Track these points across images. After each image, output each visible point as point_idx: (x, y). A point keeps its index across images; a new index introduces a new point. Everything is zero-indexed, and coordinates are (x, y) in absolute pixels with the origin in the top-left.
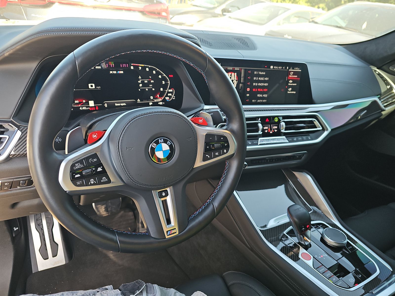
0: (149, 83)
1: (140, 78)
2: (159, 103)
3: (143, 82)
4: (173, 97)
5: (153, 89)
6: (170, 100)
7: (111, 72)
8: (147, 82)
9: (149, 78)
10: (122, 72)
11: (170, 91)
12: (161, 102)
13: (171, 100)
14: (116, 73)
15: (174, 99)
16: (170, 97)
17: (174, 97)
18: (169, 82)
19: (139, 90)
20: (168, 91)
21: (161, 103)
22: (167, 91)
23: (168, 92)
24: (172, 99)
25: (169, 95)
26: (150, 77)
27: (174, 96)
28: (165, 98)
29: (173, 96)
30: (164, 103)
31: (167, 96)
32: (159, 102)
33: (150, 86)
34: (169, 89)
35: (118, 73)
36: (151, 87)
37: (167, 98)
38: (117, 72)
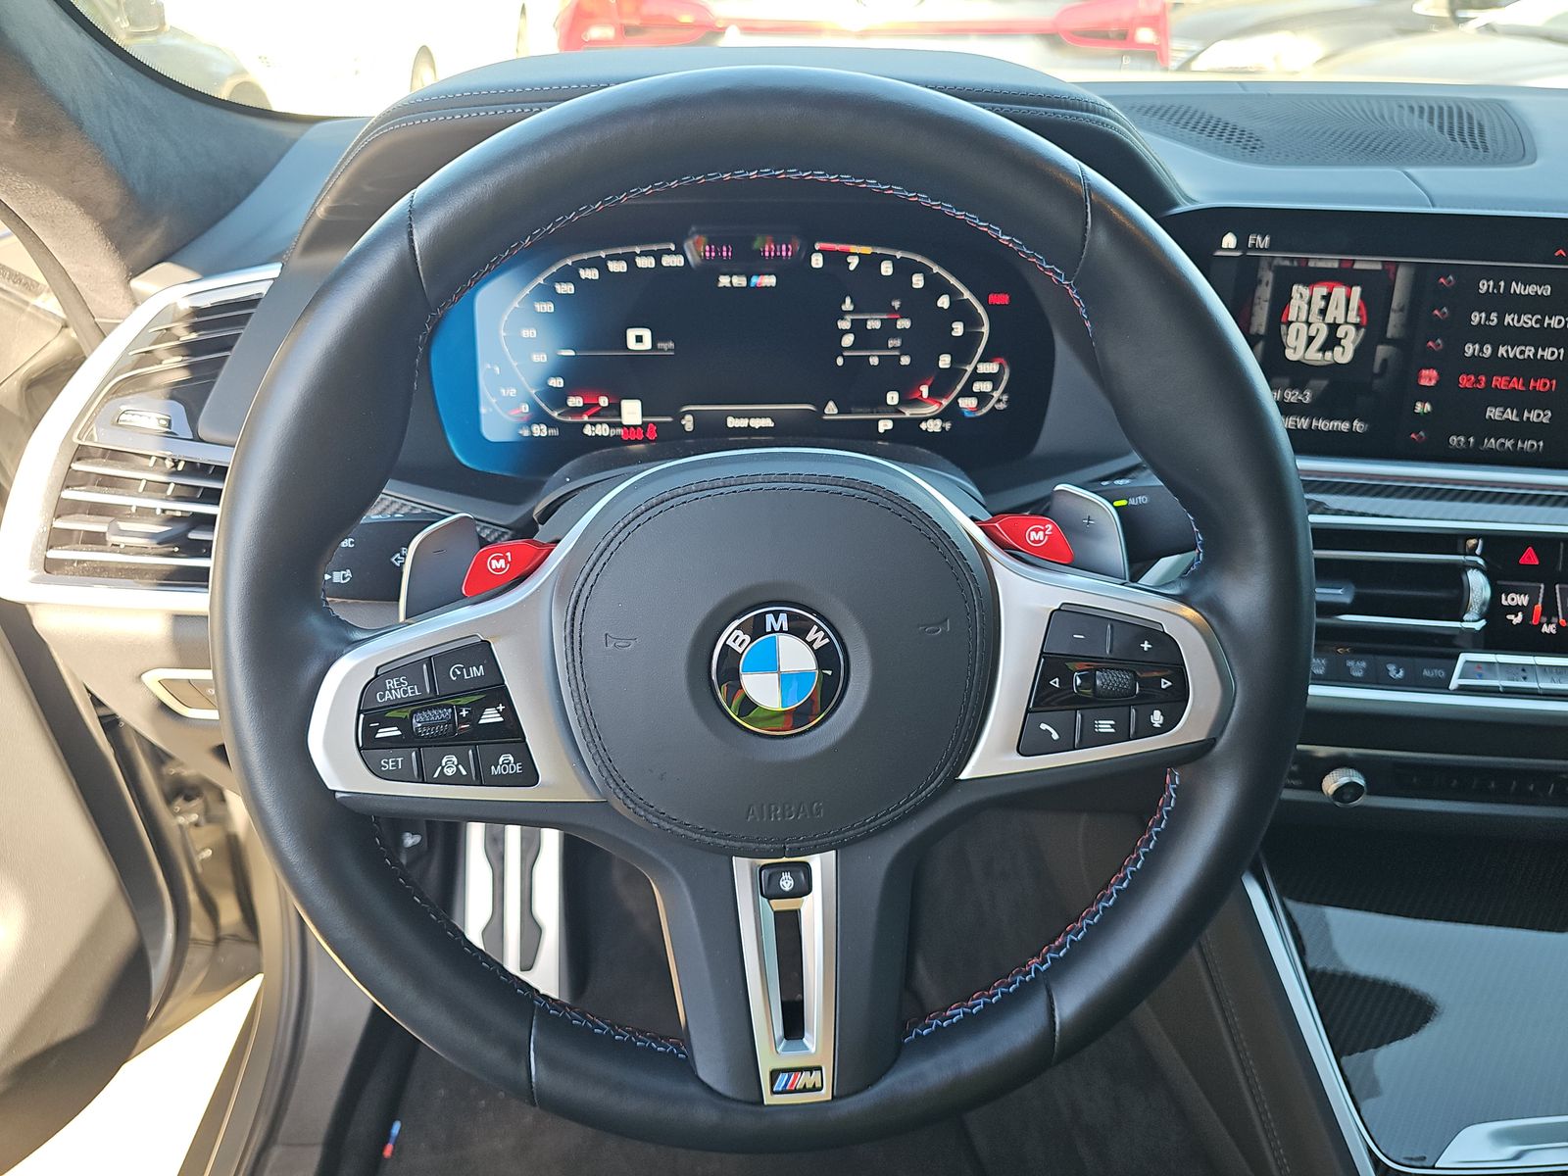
0: (889, 329)
1: (848, 305)
2: (923, 426)
3: (858, 327)
4: (999, 401)
5: (905, 360)
6: (979, 414)
7: (724, 281)
8: (877, 325)
9: (892, 310)
10: (770, 281)
11: (984, 368)
12: (934, 418)
13: (984, 411)
14: (744, 284)
15: (1002, 406)
16: (983, 397)
17: (1005, 398)
18: (985, 329)
19: (840, 361)
20: (976, 368)
21: (934, 426)
22: (969, 369)
23: (977, 377)
24: (993, 407)
25: (978, 387)
26: (896, 304)
27: (1003, 393)
28: (955, 401)
29: (996, 395)
30: (948, 426)
31: (967, 392)
32: (926, 419)
33: (891, 343)
34: (980, 361)
35: (752, 285)
36: (894, 348)
37: (967, 403)
38: (749, 281)
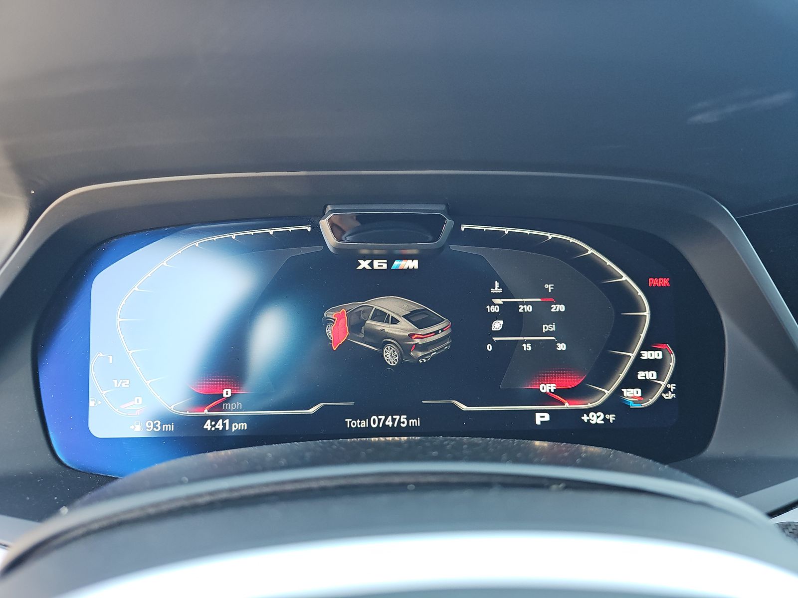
0: (542, 314)
1: (497, 289)
2: (585, 418)
3: (509, 312)
4: (666, 390)
5: (562, 347)
6: (645, 405)
7: (364, 264)
8: (529, 309)
9: (544, 293)
10: (413, 264)
11: (646, 355)
12: (595, 410)
13: (651, 401)
14: (385, 266)
15: (670, 396)
16: (647, 387)
17: (672, 387)
18: (647, 313)
19: (489, 348)
20: (639, 355)
21: (596, 419)
22: (633, 356)
23: (641, 364)
24: (661, 397)
25: (641, 375)
26: (549, 287)
27: (670, 382)
28: (618, 392)
29: (663, 384)
30: (611, 418)
31: (631, 381)
32: (587, 411)
33: (546, 328)
34: (642, 349)
35: (394, 267)
36: (548, 334)
37: (631, 394)
38: (390, 264)
